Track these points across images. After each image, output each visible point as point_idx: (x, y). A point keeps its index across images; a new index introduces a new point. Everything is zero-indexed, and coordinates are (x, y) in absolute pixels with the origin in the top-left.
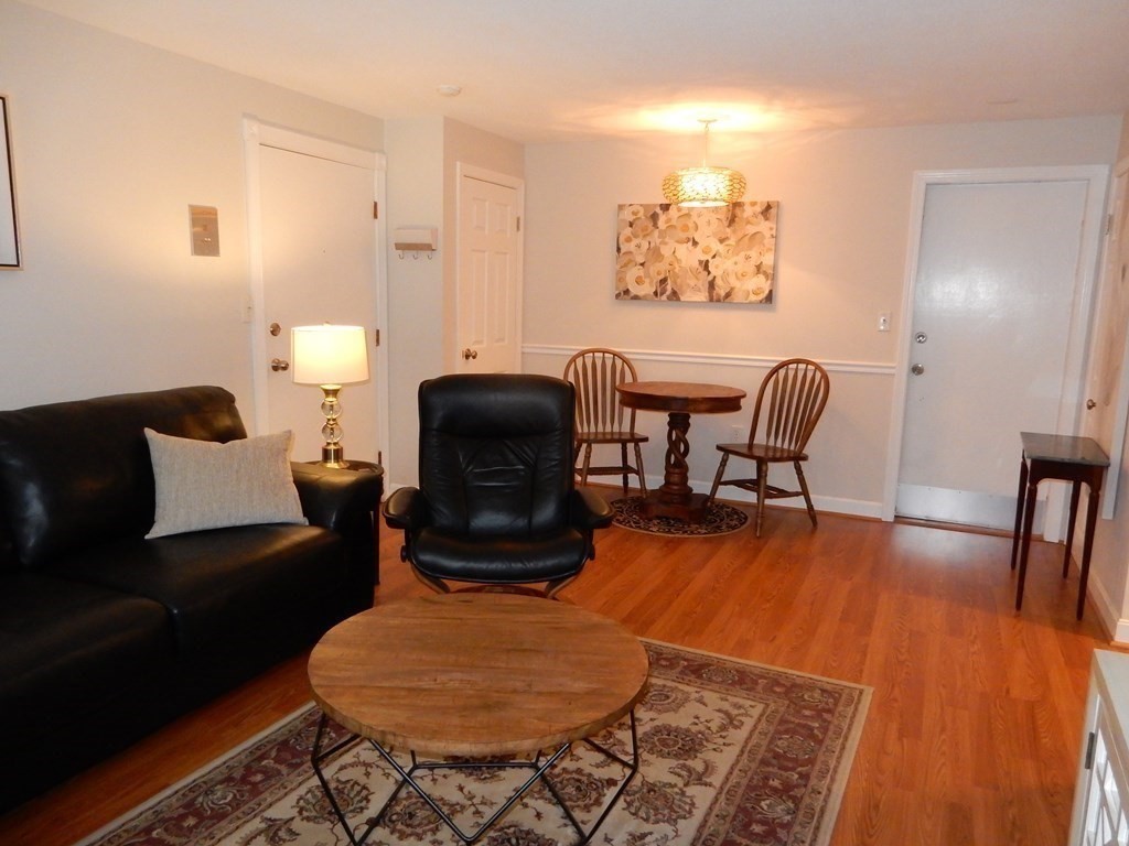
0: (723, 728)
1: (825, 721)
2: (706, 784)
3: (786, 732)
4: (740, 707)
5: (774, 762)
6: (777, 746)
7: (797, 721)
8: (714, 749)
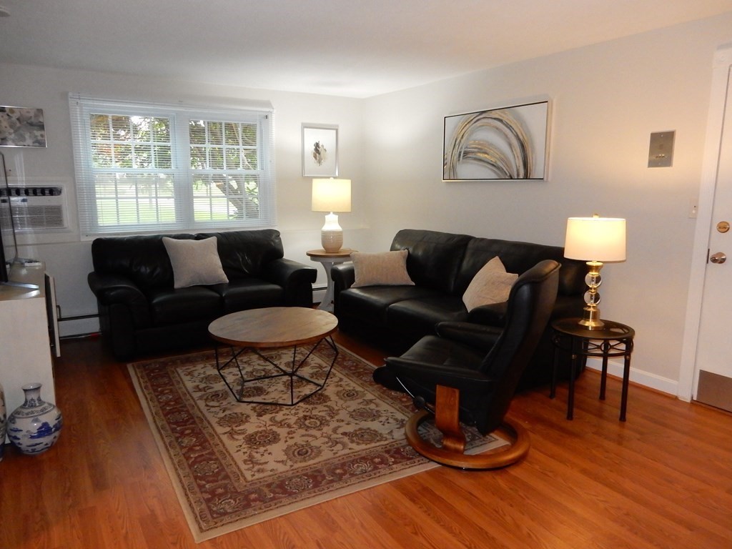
0: (251, 456)
1: (206, 492)
2: (226, 433)
3: (218, 473)
4: (258, 471)
5: (208, 456)
6: (215, 463)
7: (220, 482)
8: (241, 446)
